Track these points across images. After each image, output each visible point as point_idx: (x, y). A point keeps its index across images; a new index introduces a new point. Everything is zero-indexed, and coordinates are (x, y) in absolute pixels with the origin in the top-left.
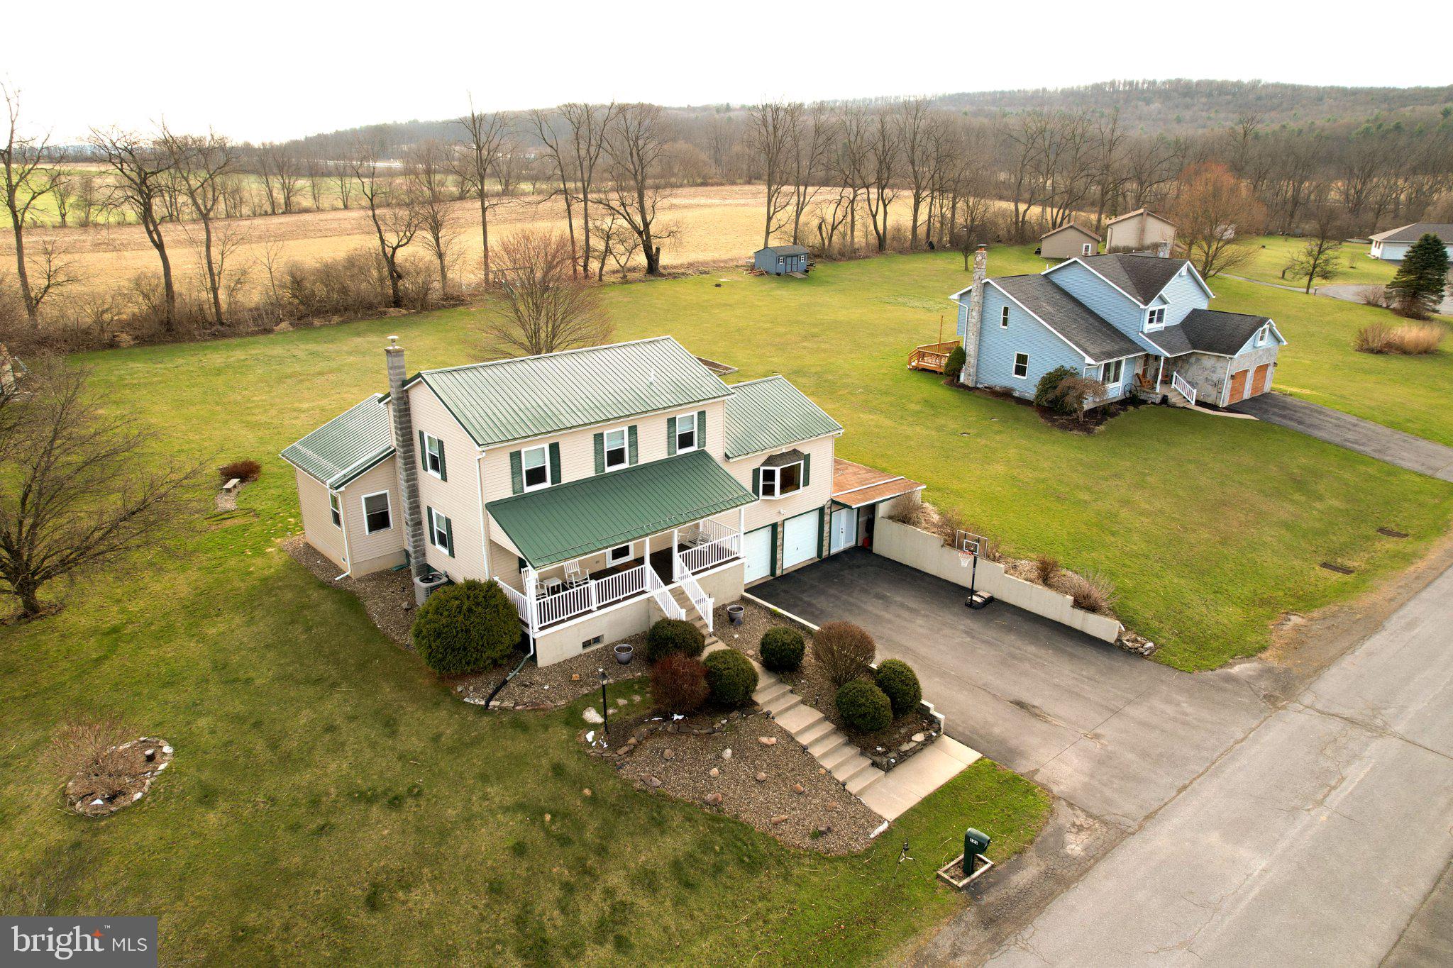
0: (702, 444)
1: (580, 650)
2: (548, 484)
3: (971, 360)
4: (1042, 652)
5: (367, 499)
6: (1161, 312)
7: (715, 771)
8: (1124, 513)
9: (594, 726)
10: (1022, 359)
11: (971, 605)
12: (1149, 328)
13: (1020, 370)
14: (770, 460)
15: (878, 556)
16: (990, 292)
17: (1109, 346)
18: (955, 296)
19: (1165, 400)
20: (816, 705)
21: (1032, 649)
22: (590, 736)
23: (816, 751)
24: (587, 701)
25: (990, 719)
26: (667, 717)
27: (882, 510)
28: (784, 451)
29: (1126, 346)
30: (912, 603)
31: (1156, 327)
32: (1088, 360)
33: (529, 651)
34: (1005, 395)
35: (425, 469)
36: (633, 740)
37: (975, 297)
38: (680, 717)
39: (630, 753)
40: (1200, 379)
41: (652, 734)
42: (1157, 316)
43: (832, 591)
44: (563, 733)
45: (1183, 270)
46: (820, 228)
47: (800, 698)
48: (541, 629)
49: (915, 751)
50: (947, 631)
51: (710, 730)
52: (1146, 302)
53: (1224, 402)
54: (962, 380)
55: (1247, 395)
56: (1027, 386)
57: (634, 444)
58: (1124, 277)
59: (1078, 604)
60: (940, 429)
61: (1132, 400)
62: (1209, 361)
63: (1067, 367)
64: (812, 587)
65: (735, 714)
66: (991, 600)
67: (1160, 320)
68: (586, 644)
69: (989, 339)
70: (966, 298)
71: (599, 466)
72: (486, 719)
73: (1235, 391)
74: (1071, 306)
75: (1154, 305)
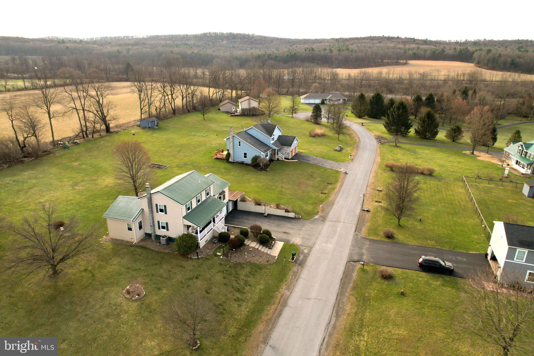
0: (210, 194)
2: (190, 210)
3: (232, 155)
4: (283, 222)
6: (274, 138)
7: (246, 257)
8: (283, 190)
9: (221, 255)
10: (245, 154)
11: (265, 216)
12: (272, 142)
13: (245, 157)
14: (220, 194)
15: (239, 210)
16: (234, 138)
17: (265, 149)
18: (225, 139)
19: (278, 159)
20: (254, 241)
21: (281, 222)
22: (221, 257)
23: (260, 249)
24: (216, 251)
25: (282, 236)
26: (232, 250)
27: (239, 200)
28: (222, 192)
29: (268, 147)
30: (254, 219)
31: (273, 142)
32: (262, 153)
33: (199, 245)
34: (242, 163)
35: (157, 212)
36: (229, 256)
37: (231, 139)
38: (234, 249)
39: (230, 258)
40: (284, 153)
41: (231, 253)
42: (273, 139)
44: (216, 258)
45: (276, 127)
47: (251, 241)
48: (200, 240)
49: (274, 244)
50: (264, 223)
51: (241, 250)
52: (271, 136)
53: (290, 158)
54: (230, 160)
55: (294, 155)
56: (248, 160)
57: (201, 197)
58: (264, 130)
59: (286, 211)
60: (233, 175)
61: (271, 160)
62: (285, 148)
63: (257, 155)
65: (243, 246)
66: (268, 214)
67: (274, 140)
68: (206, 242)
69: (236, 150)
70: (228, 140)
71: (197, 203)
72: (200, 260)
73: (292, 154)
74: (253, 139)
75: (272, 137)
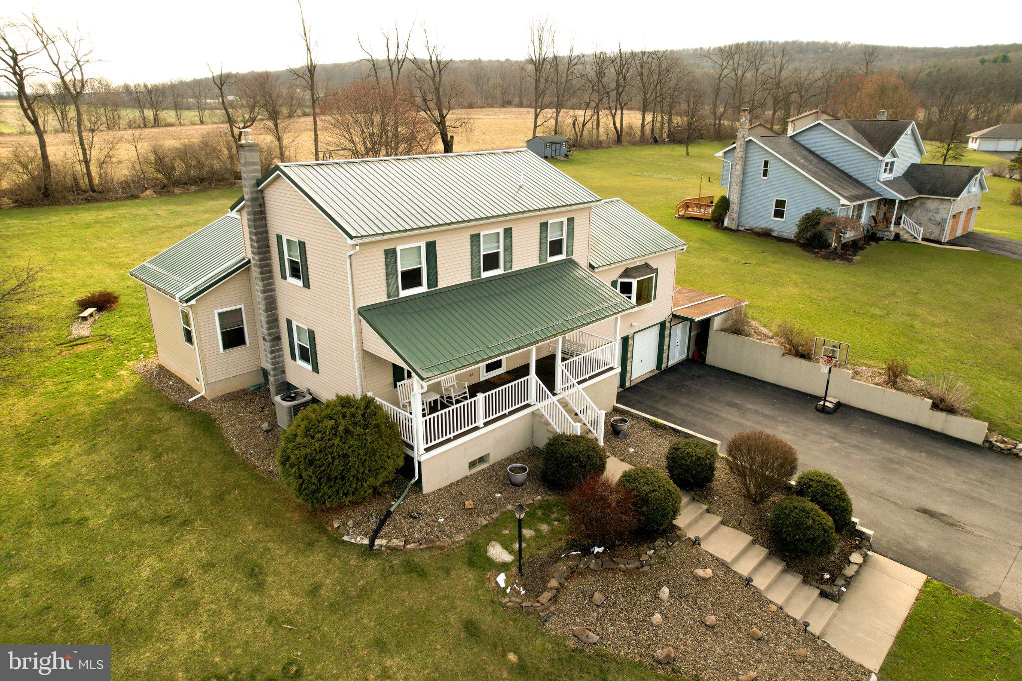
0: (570, 252)
1: (467, 472)
2: (423, 289)
3: (734, 207)
4: (916, 455)
5: (220, 314)
6: (892, 163)
7: (657, 618)
8: (918, 326)
9: (503, 567)
10: (780, 204)
11: (824, 410)
12: (886, 176)
13: (779, 214)
14: (627, 273)
15: (713, 368)
16: (752, 149)
17: (855, 192)
18: (720, 154)
19: (897, 237)
20: (739, 526)
21: (903, 452)
22: (501, 579)
23: (761, 582)
24: (491, 533)
25: (910, 532)
26: (586, 551)
27: (716, 324)
28: (638, 264)
29: (867, 191)
30: (768, 411)
31: (888, 176)
32: (844, 201)
33: (414, 476)
34: (765, 235)
35: (284, 277)
36: (553, 583)
37: (739, 153)
38: (601, 550)
39: (554, 600)
40: (924, 220)
41: (574, 572)
42: (890, 167)
43: (684, 401)
44: (469, 577)
45: (909, 130)
46: (574, 124)
47: (719, 519)
48: (427, 450)
49: (857, 573)
50: (812, 437)
51: (637, 564)
52: (884, 154)
53: (946, 238)
54: (726, 224)
55: (959, 233)
56: (788, 226)
57: (508, 248)
59: (935, 406)
60: (724, 260)
61: (872, 237)
62: (932, 204)
63: (823, 208)
64: (664, 397)
65: (659, 542)
66: (839, 405)
67: (891, 171)
68: (472, 465)
69: (751, 188)
70: (729, 155)
71: (475, 272)
72: (373, 563)
73: (954, 229)
74: (817, 160)
75: (888, 158)
